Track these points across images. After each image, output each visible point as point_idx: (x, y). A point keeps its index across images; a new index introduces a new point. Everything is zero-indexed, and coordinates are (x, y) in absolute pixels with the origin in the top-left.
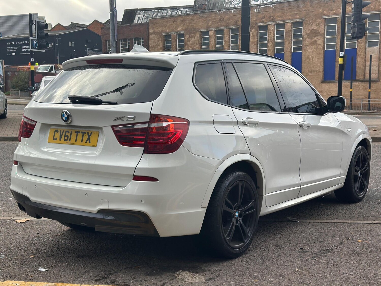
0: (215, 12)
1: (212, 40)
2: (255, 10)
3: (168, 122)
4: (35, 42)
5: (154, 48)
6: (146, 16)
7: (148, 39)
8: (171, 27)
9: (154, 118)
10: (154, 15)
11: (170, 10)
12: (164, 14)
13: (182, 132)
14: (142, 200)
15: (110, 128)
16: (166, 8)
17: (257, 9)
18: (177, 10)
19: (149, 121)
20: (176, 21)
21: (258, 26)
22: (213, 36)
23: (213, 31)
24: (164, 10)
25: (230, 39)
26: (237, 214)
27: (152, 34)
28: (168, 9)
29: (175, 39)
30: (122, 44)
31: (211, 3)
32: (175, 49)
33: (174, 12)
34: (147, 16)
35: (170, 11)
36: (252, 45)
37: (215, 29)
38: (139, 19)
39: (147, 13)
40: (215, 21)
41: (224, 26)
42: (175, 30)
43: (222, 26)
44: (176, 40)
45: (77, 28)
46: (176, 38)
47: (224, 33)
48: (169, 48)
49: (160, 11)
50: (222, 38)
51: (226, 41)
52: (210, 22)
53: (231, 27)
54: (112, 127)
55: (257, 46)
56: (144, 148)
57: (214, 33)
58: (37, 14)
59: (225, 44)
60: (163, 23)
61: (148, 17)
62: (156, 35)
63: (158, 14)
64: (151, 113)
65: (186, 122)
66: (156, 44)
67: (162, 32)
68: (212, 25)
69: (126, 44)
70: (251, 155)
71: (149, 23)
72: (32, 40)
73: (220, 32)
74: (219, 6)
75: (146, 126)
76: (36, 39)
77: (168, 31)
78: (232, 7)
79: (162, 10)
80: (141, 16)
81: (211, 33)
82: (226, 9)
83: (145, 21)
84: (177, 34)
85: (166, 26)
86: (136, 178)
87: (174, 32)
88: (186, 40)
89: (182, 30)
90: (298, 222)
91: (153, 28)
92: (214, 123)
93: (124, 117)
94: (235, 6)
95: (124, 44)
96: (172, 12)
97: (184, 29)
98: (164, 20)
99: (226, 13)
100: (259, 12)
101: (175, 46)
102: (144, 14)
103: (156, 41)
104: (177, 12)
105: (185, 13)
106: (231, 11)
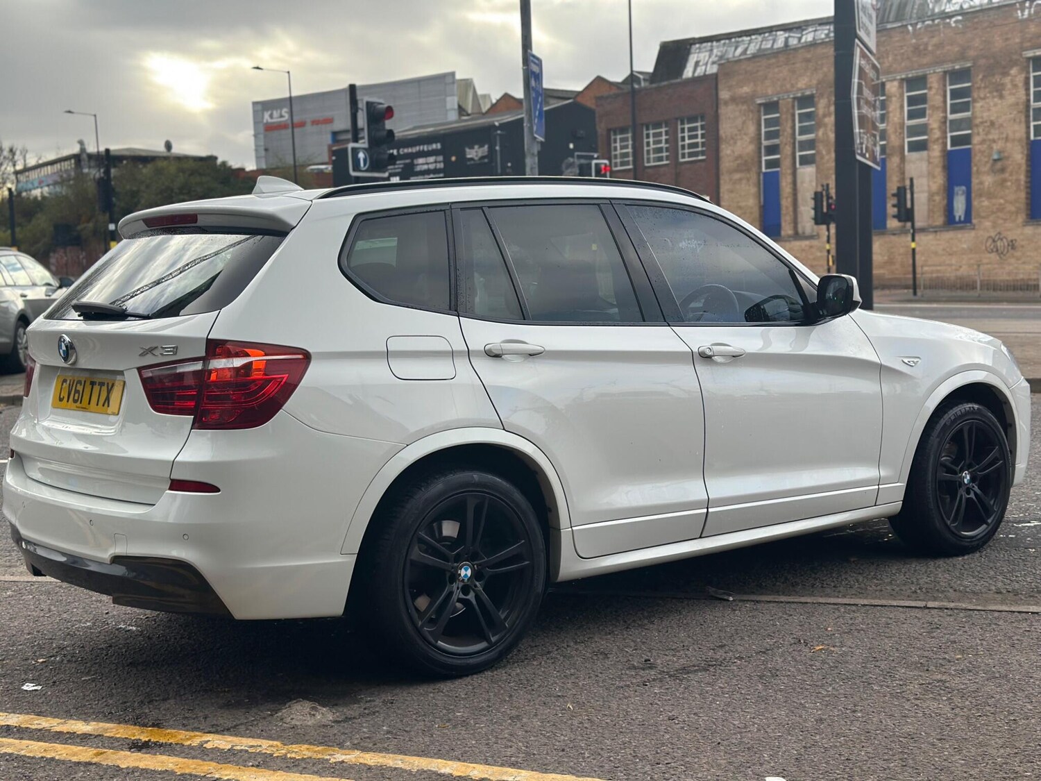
0: (901, 29)
1: (893, 106)
2: (1017, 13)
3: (248, 358)
4: (361, 155)
5: (732, 142)
6: (716, 56)
7: (716, 118)
8: (778, 80)
9: (215, 347)
10: (739, 50)
11: (781, 33)
12: (766, 44)
13: (285, 379)
14: (184, 534)
15: (136, 371)
16: (771, 30)
17: (1023, 11)
18: (803, 30)
19: (204, 354)
20: (792, 62)
21: (1029, 59)
22: (895, 96)
23: (896, 83)
24: (767, 35)
25: (945, 102)
26: (466, 572)
27: (726, 103)
28: (777, 31)
29: (791, 111)
30: (648, 136)
31: (891, 5)
32: (789, 139)
33: (794, 37)
34: (719, 54)
35: (781, 36)
36: (1011, 114)
37: (903, 76)
38: (699, 64)
39: (718, 47)
40: (903, 54)
41: (929, 65)
42: (788, 86)
43: (921, 66)
44: (793, 115)
45: (552, 101)
46: (793, 107)
47: (928, 86)
48: (774, 138)
49: (756, 39)
50: (923, 99)
51: (934, 108)
52: (888, 58)
53: (948, 67)
54: (140, 369)
55: (1027, 117)
56: (193, 417)
57: (901, 87)
58: (453, 74)
59: (931, 116)
60: (758, 71)
61: (721, 57)
62: (737, 104)
63: (750, 48)
64: (209, 337)
65: (300, 356)
66: (739, 130)
67: (753, 96)
68: (894, 66)
69: (660, 134)
70: (504, 429)
71: (719, 75)
72: (355, 151)
73: (918, 82)
74: (915, 11)
75: (198, 366)
76: (366, 146)
77: (769, 91)
78: (953, 9)
79: (760, 34)
80: (703, 56)
81: (892, 87)
82: (933, 17)
83: (713, 69)
84: (794, 98)
85: (766, 78)
86: (177, 485)
87: (787, 92)
88: (821, 112)
89: (809, 87)
90: (729, 601)
91: (730, 88)
92: (388, 355)
93: (156, 348)
94: (961, 7)
95: (655, 135)
96: (787, 39)
97: (814, 82)
98: (759, 64)
99: (933, 29)
100: (1030, 19)
101: (789, 130)
102: (711, 50)
103: (739, 121)
104: (802, 35)
105: (823, 36)
106: (948, 20)
